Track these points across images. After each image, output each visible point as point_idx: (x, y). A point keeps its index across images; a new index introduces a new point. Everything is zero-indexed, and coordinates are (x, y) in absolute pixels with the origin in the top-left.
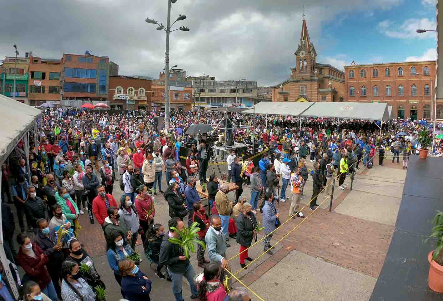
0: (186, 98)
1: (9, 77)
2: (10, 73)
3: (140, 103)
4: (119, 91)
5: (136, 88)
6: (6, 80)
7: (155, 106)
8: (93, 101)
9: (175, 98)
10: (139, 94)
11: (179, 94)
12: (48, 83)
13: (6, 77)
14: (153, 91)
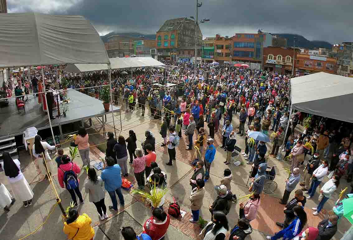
0: (328, 68)
1: (205, 48)
2: (206, 46)
3: (286, 68)
4: (271, 57)
5: (284, 56)
6: (203, 49)
7: (298, 72)
8: (251, 63)
9: (317, 67)
10: (286, 60)
11: (322, 64)
12: (225, 51)
13: (203, 48)
14: (298, 59)
